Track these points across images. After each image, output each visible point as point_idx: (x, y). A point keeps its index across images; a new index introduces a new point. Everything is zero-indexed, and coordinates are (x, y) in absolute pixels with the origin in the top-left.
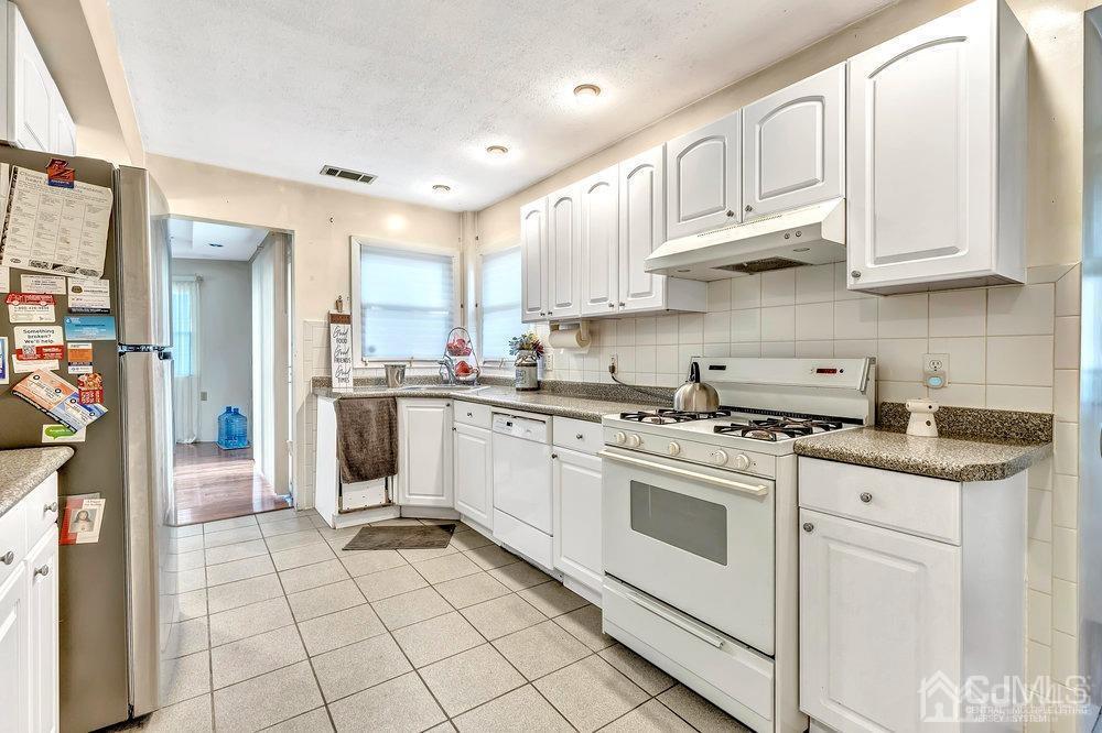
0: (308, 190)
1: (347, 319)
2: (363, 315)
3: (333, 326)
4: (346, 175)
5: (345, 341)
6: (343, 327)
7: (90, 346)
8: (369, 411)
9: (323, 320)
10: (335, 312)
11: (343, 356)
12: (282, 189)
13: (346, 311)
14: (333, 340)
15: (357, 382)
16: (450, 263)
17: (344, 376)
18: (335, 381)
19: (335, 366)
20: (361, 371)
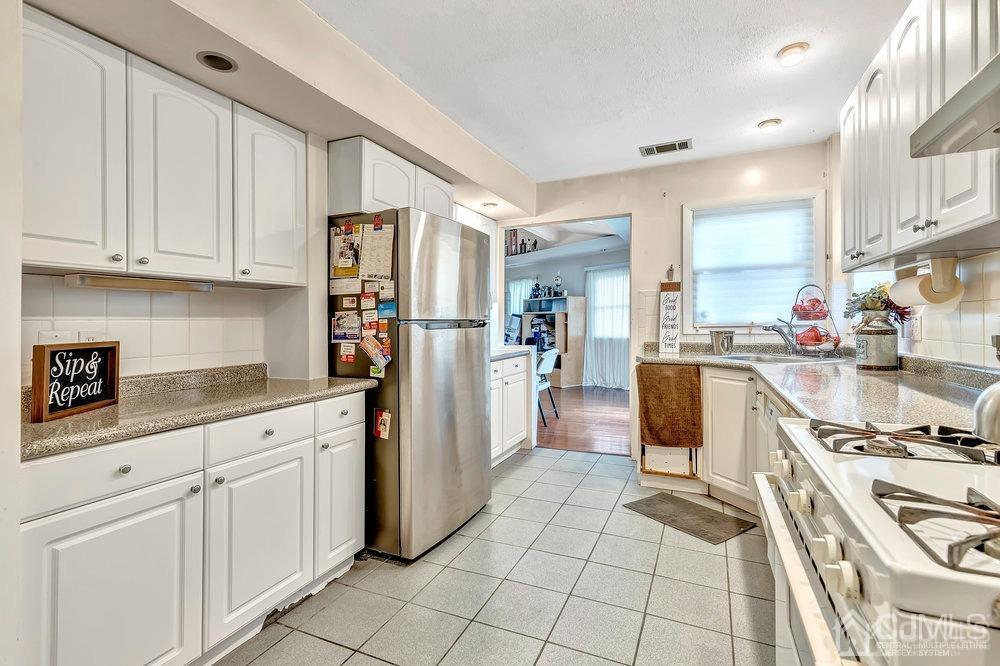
0: (642, 174)
1: (676, 287)
2: (694, 281)
3: (664, 294)
4: (662, 149)
5: (674, 308)
6: (672, 295)
7: (386, 321)
8: (668, 377)
9: (655, 289)
10: (666, 281)
11: (671, 323)
12: (622, 179)
13: (676, 279)
14: (663, 308)
15: (684, 348)
16: (810, 206)
17: (670, 342)
18: (662, 346)
19: (663, 332)
20: (692, 338)
